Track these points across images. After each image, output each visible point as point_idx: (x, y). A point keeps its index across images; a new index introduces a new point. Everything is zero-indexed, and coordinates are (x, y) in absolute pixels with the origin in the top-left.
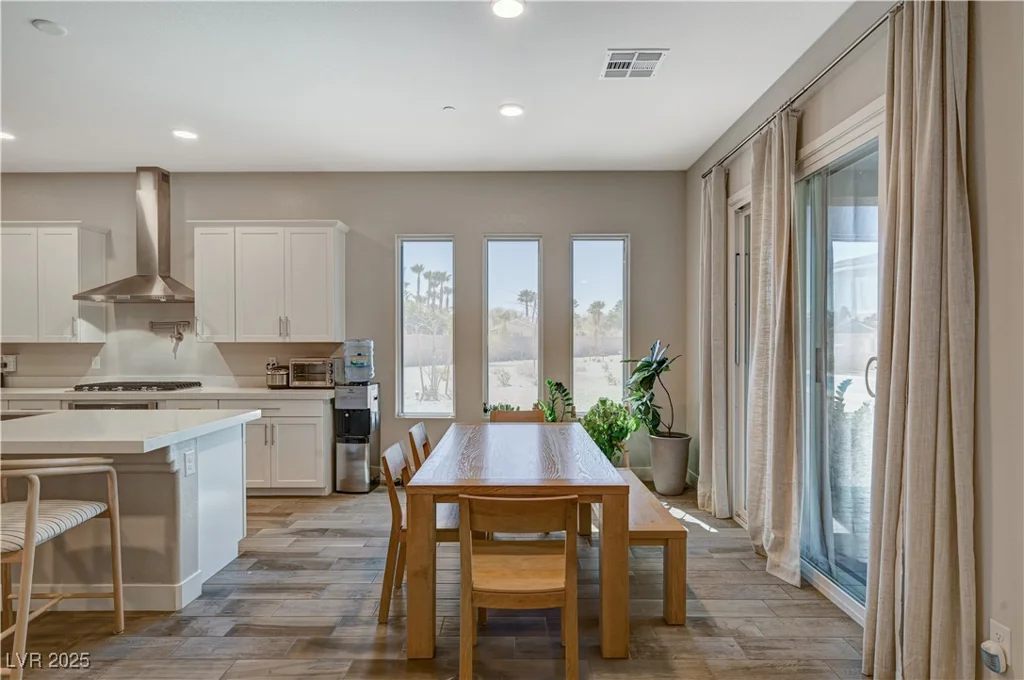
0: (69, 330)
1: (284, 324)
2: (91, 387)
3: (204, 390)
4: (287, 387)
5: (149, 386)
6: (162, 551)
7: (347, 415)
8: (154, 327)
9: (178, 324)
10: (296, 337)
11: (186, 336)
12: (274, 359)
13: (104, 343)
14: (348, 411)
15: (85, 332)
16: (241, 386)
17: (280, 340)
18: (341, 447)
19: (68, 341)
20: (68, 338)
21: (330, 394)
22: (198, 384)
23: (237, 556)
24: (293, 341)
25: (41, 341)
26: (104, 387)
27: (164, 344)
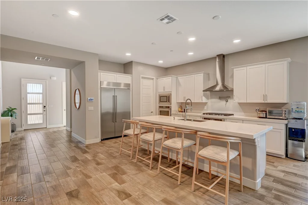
0: (201, 99)
1: (265, 97)
2: (207, 114)
3: (235, 116)
4: (266, 118)
5: (222, 114)
6: (251, 169)
7: (293, 130)
8: (220, 98)
9: (227, 97)
10: (269, 101)
11: (229, 100)
12: (258, 108)
13: (207, 103)
14: (294, 129)
15: (204, 100)
16: (246, 116)
17: (263, 102)
18: (290, 142)
19: (201, 102)
20: (201, 101)
21: (286, 122)
22: (233, 115)
23: (264, 174)
24: (268, 102)
25: (195, 102)
26: (210, 114)
27: (223, 103)
